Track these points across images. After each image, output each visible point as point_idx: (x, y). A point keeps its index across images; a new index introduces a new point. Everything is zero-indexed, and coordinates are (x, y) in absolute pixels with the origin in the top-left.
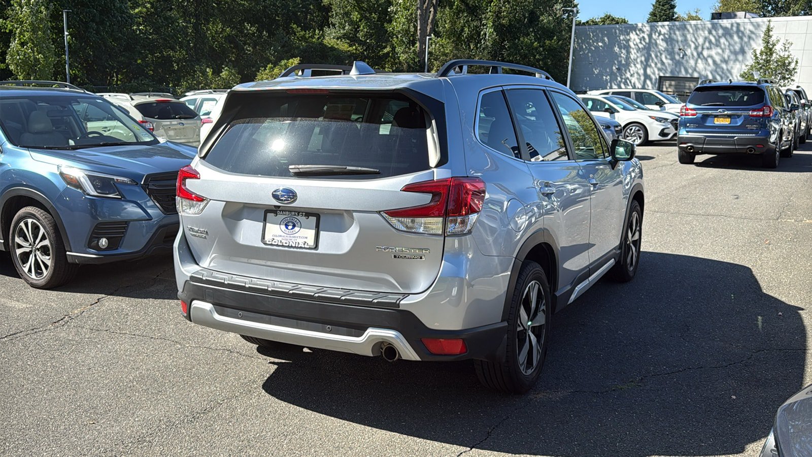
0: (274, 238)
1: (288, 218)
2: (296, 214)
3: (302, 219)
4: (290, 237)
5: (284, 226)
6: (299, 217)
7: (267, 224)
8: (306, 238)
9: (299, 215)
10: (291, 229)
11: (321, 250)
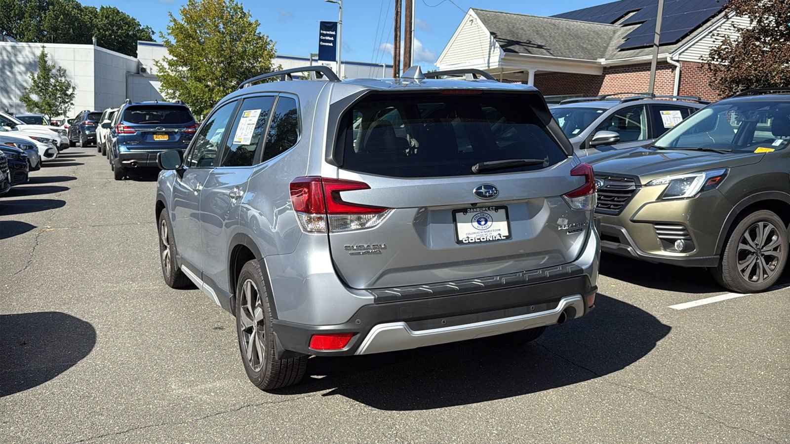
0: (468, 236)
1: (479, 215)
2: (487, 209)
3: (492, 213)
4: (485, 232)
5: (476, 223)
6: (489, 212)
7: (459, 225)
8: (500, 230)
9: (489, 209)
10: (485, 224)
11: (515, 238)
